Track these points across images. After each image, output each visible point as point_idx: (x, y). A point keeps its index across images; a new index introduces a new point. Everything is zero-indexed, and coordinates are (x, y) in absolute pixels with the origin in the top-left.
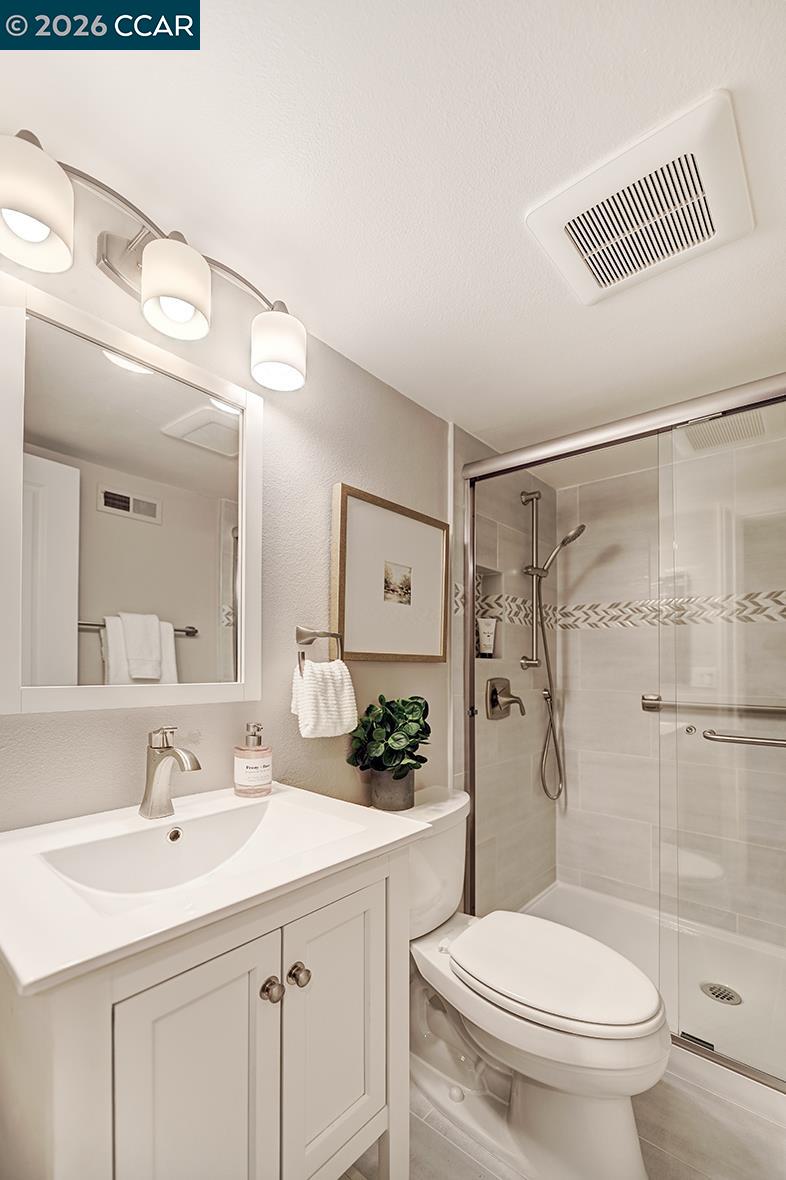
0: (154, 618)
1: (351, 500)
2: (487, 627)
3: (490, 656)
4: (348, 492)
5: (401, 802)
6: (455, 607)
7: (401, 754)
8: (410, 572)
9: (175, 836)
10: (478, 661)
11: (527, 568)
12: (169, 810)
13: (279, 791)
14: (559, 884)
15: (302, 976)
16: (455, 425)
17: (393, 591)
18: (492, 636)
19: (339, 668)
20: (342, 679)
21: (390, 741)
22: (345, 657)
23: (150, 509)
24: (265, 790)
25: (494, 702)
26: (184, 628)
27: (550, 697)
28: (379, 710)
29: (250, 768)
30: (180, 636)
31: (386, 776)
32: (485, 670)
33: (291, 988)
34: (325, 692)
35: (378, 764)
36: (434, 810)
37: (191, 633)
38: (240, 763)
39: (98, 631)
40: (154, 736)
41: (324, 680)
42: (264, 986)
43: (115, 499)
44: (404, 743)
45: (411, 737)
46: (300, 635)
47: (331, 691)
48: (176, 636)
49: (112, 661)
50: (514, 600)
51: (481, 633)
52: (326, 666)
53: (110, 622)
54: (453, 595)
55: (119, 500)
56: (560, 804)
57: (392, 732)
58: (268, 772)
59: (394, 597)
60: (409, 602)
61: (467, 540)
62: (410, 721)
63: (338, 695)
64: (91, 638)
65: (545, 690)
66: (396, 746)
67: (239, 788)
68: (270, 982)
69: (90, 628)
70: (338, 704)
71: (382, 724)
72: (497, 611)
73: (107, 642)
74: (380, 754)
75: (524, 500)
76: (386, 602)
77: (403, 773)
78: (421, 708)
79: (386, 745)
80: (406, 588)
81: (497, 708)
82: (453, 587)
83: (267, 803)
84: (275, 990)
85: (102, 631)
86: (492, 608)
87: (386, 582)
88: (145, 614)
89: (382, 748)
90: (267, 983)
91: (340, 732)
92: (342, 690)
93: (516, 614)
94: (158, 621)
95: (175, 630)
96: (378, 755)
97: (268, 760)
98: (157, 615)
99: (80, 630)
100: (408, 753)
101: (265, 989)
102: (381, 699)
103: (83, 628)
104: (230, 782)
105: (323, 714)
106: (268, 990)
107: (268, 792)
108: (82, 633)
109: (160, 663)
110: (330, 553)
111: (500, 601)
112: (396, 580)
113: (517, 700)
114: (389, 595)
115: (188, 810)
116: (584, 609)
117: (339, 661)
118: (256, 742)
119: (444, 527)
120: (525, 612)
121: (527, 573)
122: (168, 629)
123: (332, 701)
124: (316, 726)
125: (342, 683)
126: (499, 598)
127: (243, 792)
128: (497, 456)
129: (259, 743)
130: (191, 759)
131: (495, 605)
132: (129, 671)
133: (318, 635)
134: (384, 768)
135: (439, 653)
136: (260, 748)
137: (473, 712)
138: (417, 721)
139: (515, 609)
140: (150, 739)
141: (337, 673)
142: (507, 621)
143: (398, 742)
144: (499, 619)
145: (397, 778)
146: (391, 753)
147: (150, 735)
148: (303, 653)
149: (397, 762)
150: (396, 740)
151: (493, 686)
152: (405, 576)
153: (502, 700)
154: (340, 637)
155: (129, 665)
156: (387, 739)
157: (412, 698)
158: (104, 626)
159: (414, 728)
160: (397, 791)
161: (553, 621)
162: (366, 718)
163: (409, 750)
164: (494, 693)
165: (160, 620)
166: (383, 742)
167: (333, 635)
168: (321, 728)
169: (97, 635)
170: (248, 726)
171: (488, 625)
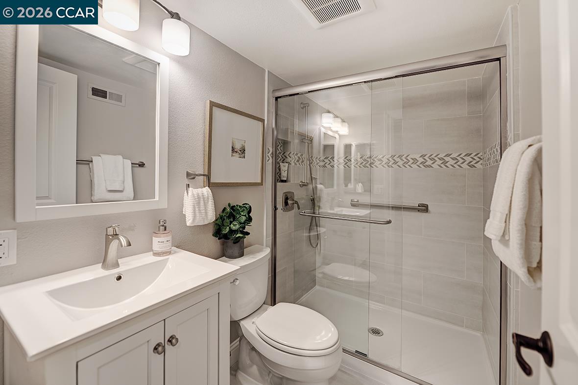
0: (121, 157)
1: (214, 109)
2: (284, 167)
3: (285, 181)
4: (213, 105)
5: (237, 254)
6: (268, 159)
7: (236, 232)
8: (245, 143)
9: (119, 278)
10: (279, 184)
11: (303, 139)
12: (117, 265)
13: (175, 252)
14: (317, 287)
15: (174, 341)
16: (268, 71)
17: (236, 152)
18: (286, 172)
19: (206, 191)
20: (208, 197)
21: (232, 226)
22: (210, 185)
23: (119, 98)
24: (168, 252)
25: (286, 203)
26: (138, 163)
27: (313, 200)
28: (228, 209)
29: (159, 242)
30: (134, 167)
31: (230, 242)
32: (282, 188)
33: (168, 347)
34: (199, 203)
35: (226, 237)
36: (253, 257)
37: (142, 165)
38: (155, 240)
39: (89, 164)
40: (109, 229)
41: (199, 198)
42: (155, 347)
43: (99, 92)
44: (238, 226)
45: (242, 223)
46: (188, 174)
47: (202, 203)
48: (132, 167)
49: (96, 181)
50: (297, 154)
51: (281, 170)
52: (200, 190)
53: (95, 159)
54: (267, 153)
55: (101, 92)
56: (318, 249)
57: (233, 221)
58: (170, 244)
59: (237, 155)
60: (244, 157)
61: (274, 126)
62: (242, 215)
63: (205, 205)
64: (84, 168)
65: (312, 197)
66: (234, 228)
67: (155, 252)
68: (159, 345)
69: (83, 162)
70: (206, 209)
71: (229, 217)
72: (289, 160)
73: (93, 170)
74: (227, 231)
75: (302, 107)
76: (233, 157)
77: (237, 241)
78: (247, 209)
79: (230, 227)
80: (243, 151)
81: (288, 206)
82: (267, 149)
83: (168, 258)
84: (160, 349)
85: (90, 164)
86: (287, 158)
87: (232, 148)
88: (115, 155)
89: (228, 229)
90: (156, 346)
91: (206, 223)
92: (208, 202)
93: (298, 161)
94: (122, 159)
95: (132, 164)
96: (225, 233)
97: (169, 238)
98: (122, 156)
99: (77, 163)
100: (240, 231)
101: (155, 349)
102: (229, 205)
103: (79, 162)
104: (150, 249)
105: (198, 214)
106: (157, 349)
107: (170, 253)
108: (79, 165)
109: (124, 182)
110: (204, 134)
111: (290, 155)
112: (238, 147)
113: (296, 203)
114: (234, 154)
115: (126, 265)
116: (329, 159)
117: (207, 188)
118: (163, 229)
119: (262, 121)
120: (302, 160)
121: (303, 142)
122: (128, 163)
123: (202, 208)
124: (194, 220)
125: (208, 199)
126: (290, 154)
127: (156, 254)
128: (290, 86)
129: (165, 229)
130: (126, 241)
131: (288, 157)
132: (106, 186)
133: (197, 175)
134: (229, 239)
135: (259, 181)
136: (166, 232)
137: (276, 209)
138: (245, 216)
139: (297, 159)
140: (107, 231)
141: (206, 194)
142: (293, 164)
143: (235, 226)
144: (289, 164)
145: (235, 243)
146: (232, 232)
147: (107, 229)
148: (189, 185)
149: (235, 236)
150: (234, 225)
151: (286, 195)
152: (242, 145)
153: (290, 202)
154: (208, 176)
155: (106, 183)
156: (230, 224)
157: (243, 204)
158: (92, 161)
159: (243, 219)
160: (235, 249)
161: (316, 163)
162: (222, 214)
163: (241, 229)
164: (287, 199)
165: (124, 158)
166: (228, 226)
167: (204, 175)
168: (196, 221)
169: (88, 166)
170: (160, 222)
171: (285, 166)
